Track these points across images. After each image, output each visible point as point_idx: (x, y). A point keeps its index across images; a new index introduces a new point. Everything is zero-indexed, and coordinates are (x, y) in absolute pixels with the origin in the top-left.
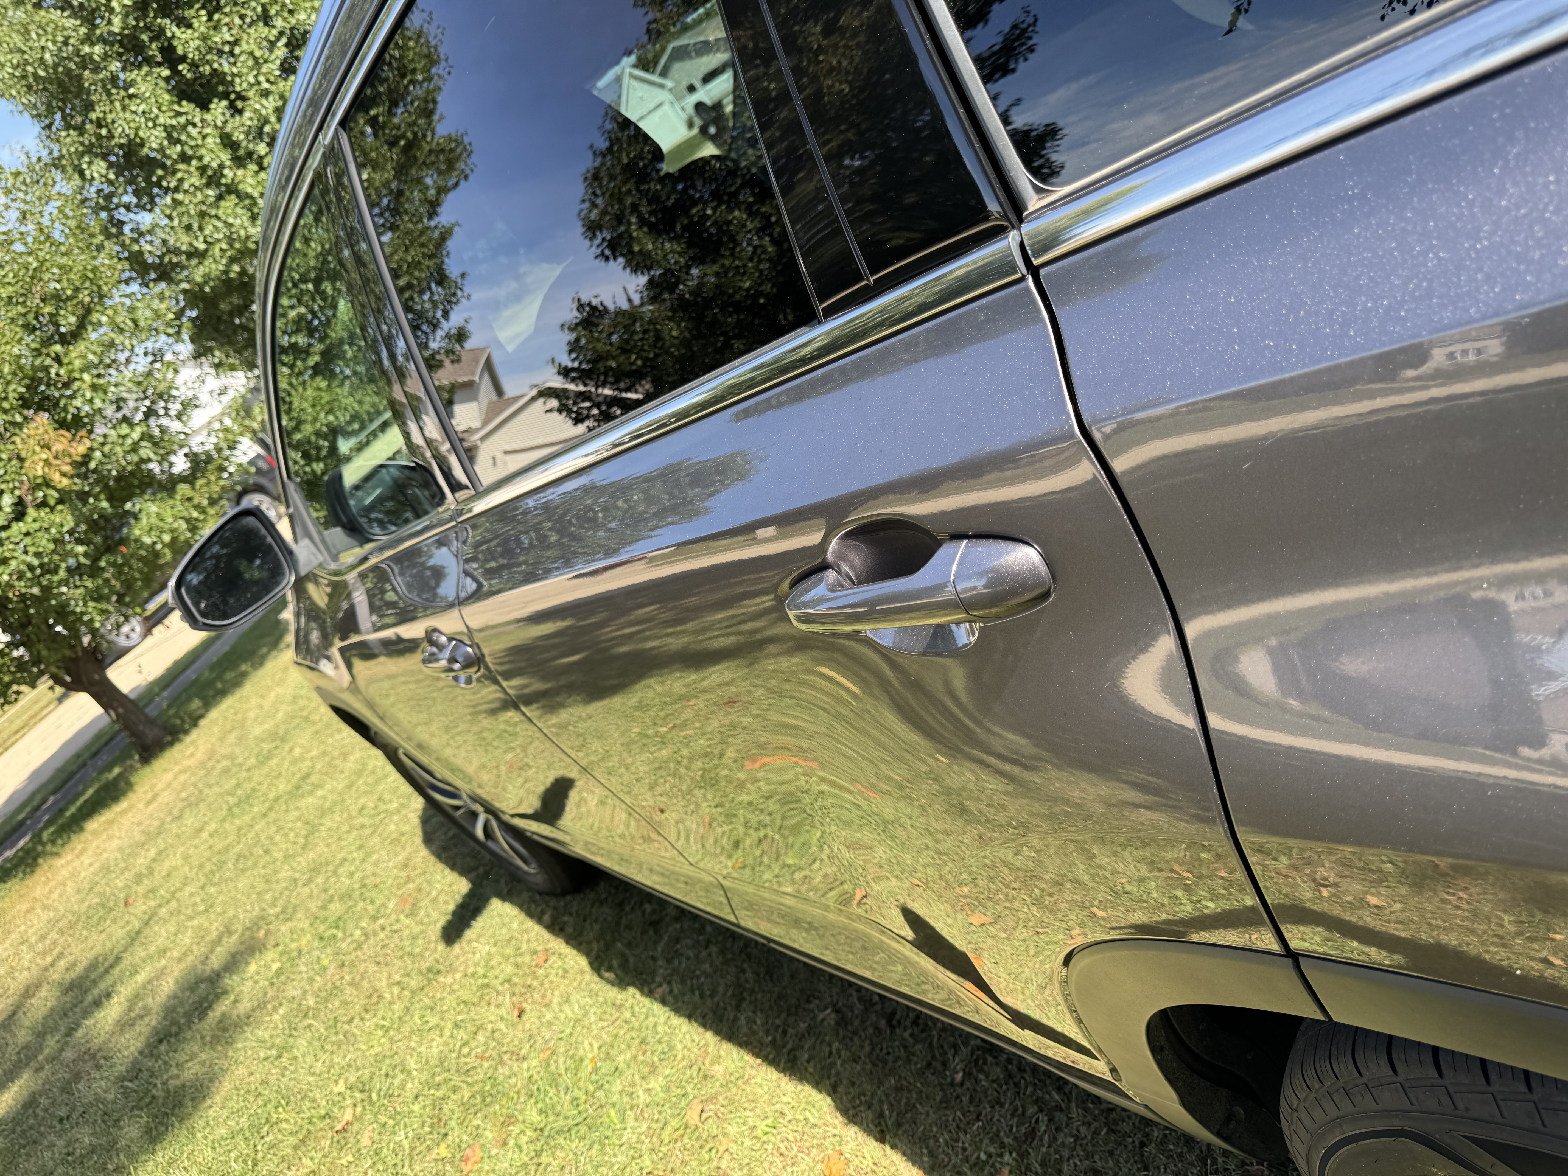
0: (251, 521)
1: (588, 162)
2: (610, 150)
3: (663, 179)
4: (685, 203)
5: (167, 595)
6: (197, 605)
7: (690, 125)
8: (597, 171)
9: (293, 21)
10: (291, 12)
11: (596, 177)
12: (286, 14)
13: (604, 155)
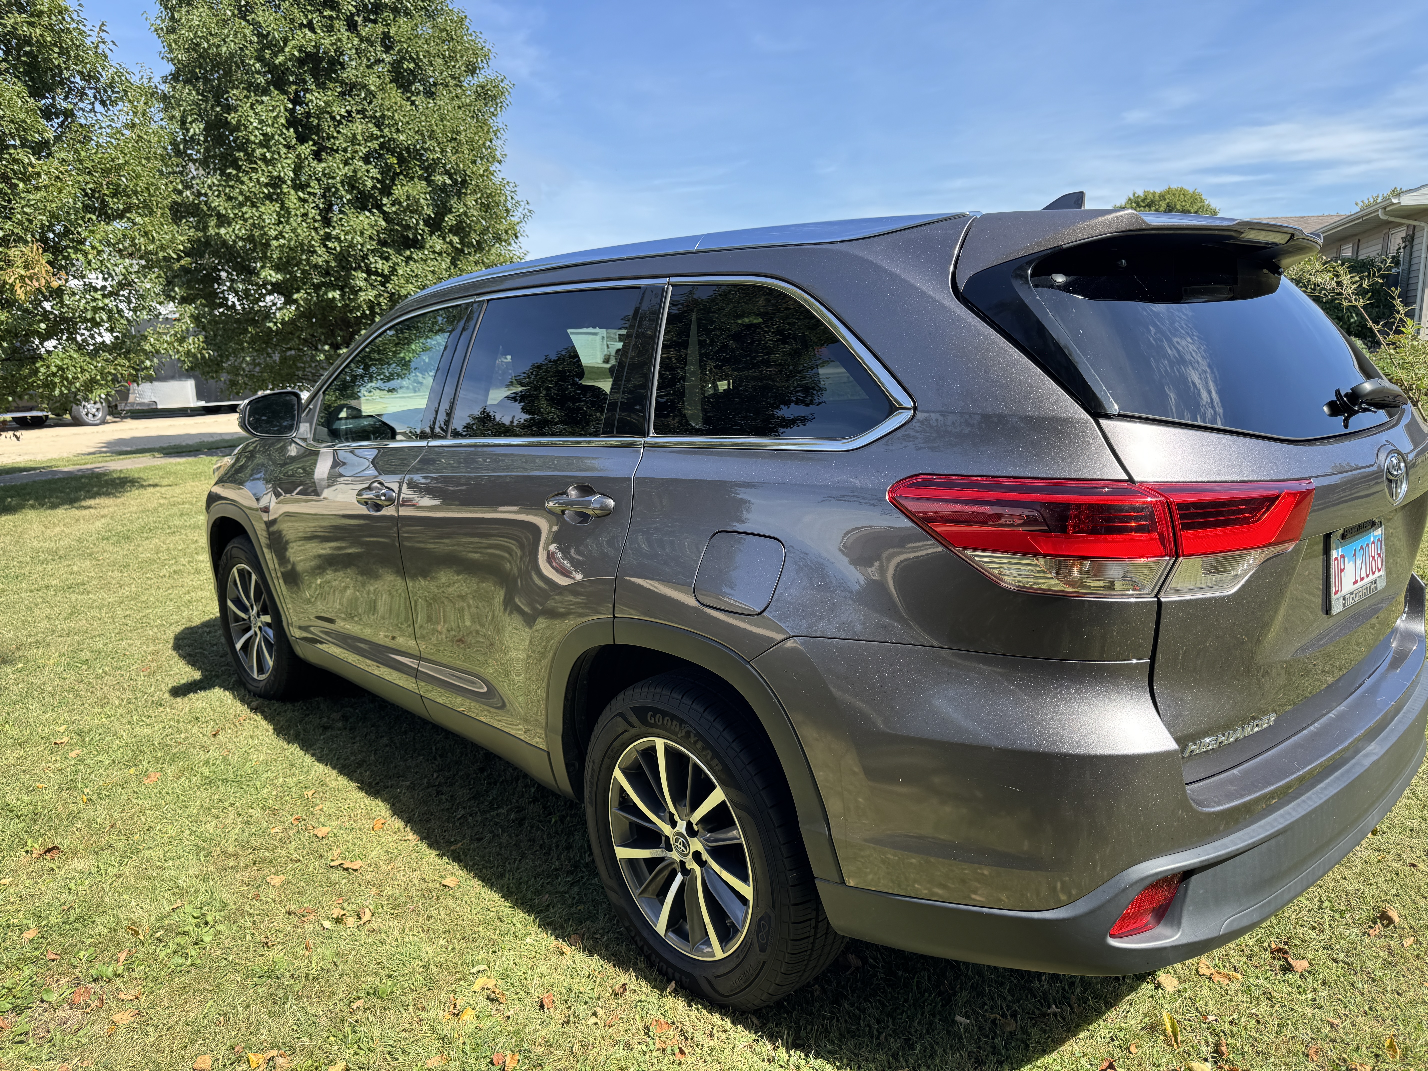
0: (294, 398)
1: (540, 360)
2: (555, 362)
3: (575, 384)
4: (575, 399)
5: (243, 403)
6: (249, 416)
7: (607, 361)
8: (542, 365)
9: (395, 136)
10: (398, 131)
11: (539, 367)
12: (393, 130)
13: (550, 361)
